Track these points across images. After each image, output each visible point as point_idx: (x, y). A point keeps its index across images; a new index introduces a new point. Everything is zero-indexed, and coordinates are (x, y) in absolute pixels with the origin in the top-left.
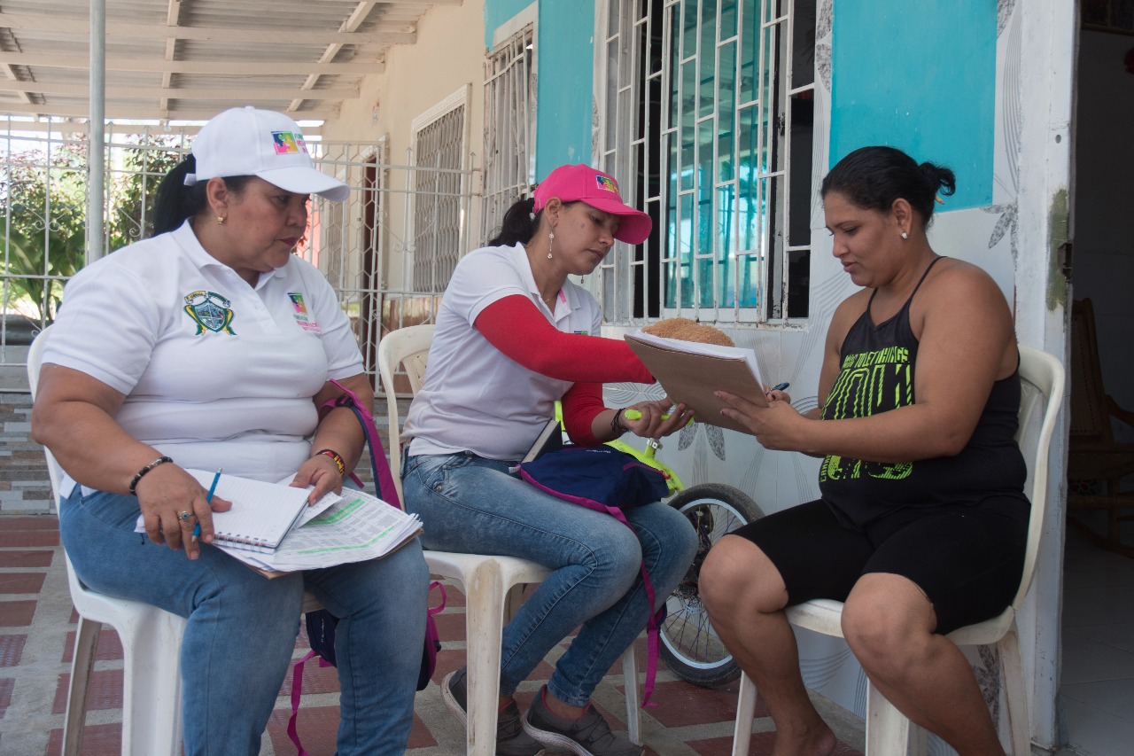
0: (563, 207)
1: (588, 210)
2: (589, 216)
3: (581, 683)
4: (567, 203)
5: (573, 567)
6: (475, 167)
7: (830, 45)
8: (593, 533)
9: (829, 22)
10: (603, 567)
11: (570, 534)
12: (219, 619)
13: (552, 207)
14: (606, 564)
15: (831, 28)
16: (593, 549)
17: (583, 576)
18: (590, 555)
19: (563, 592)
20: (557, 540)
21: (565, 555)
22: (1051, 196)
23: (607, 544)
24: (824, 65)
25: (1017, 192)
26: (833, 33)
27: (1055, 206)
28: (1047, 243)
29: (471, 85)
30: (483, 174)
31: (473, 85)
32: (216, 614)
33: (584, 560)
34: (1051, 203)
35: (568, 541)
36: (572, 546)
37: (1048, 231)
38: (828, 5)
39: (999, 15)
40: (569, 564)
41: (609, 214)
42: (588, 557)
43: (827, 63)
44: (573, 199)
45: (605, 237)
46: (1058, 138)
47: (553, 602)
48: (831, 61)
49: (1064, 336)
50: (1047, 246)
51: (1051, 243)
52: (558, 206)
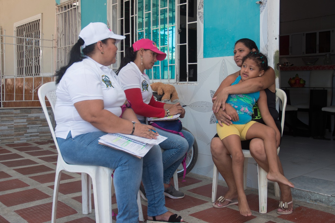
0: (144, 51)
1: (151, 52)
2: (151, 53)
3: (168, 178)
4: (145, 50)
5: (174, 149)
6: (53, 39)
7: (203, 12)
8: (179, 140)
9: (202, 6)
10: (182, 149)
11: (173, 141)
12: (128, 169)
13: (141, 51)
14: (183, 148)
15: (203, 7)
16: (179, 144)
17: (177, 152)
18: (179, 146)
19: (171, 156)
20: (169, 142)
21: (172, 146)
22: (274, 52)
23: (182, 143)
24: (201, 17)
25: (268, 51)
26: (204, 9)
27: (275, 54)
28: (273, 63)
29: (42, 14)
30: (57, 41)
31: (43, 14)
32: (127, 168)
33: (177, 147)
34: (274, 53)
35: (172, 142)
36: (173, 144)
37: (274, 60)
38: (202, 1)
39: (260, 8)
40: (172, 148)
41: (156, 53)
42: (178, 146)
43: (202, 16)
44: (148, 49)
45: (155, 59)
46: (276, 39)
47: (168, 158)
48: (203, 16)
49: (279, 84)
50: (273, 64)
51: (274, 63)
52: (143, 50)
